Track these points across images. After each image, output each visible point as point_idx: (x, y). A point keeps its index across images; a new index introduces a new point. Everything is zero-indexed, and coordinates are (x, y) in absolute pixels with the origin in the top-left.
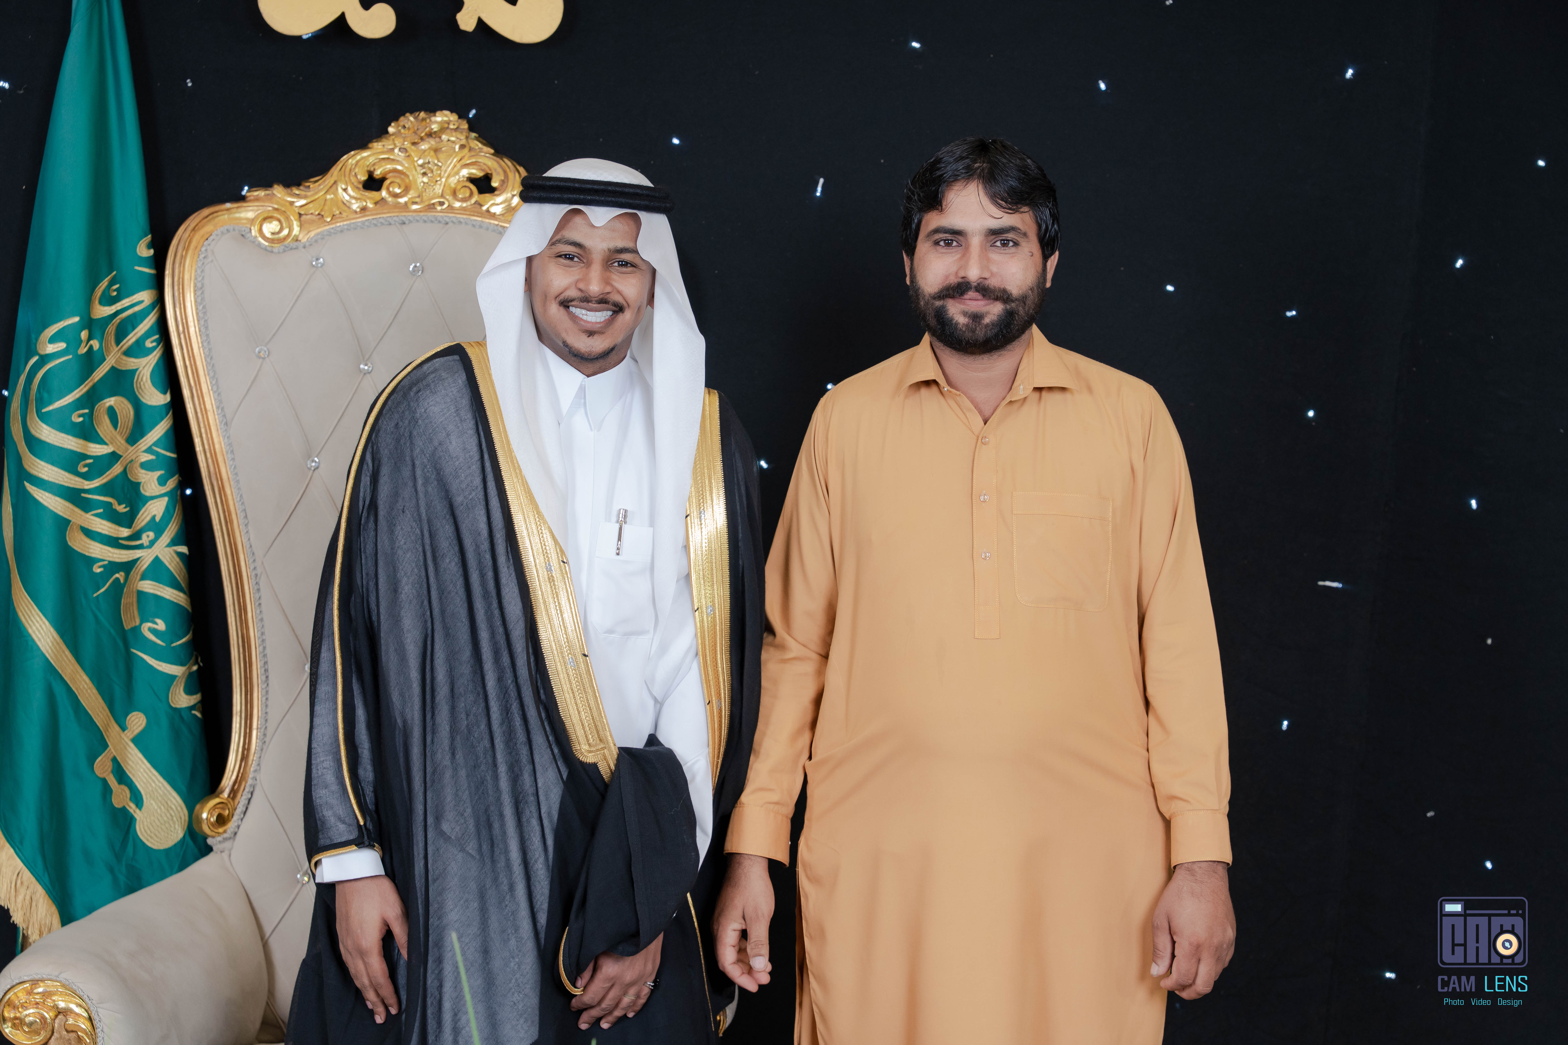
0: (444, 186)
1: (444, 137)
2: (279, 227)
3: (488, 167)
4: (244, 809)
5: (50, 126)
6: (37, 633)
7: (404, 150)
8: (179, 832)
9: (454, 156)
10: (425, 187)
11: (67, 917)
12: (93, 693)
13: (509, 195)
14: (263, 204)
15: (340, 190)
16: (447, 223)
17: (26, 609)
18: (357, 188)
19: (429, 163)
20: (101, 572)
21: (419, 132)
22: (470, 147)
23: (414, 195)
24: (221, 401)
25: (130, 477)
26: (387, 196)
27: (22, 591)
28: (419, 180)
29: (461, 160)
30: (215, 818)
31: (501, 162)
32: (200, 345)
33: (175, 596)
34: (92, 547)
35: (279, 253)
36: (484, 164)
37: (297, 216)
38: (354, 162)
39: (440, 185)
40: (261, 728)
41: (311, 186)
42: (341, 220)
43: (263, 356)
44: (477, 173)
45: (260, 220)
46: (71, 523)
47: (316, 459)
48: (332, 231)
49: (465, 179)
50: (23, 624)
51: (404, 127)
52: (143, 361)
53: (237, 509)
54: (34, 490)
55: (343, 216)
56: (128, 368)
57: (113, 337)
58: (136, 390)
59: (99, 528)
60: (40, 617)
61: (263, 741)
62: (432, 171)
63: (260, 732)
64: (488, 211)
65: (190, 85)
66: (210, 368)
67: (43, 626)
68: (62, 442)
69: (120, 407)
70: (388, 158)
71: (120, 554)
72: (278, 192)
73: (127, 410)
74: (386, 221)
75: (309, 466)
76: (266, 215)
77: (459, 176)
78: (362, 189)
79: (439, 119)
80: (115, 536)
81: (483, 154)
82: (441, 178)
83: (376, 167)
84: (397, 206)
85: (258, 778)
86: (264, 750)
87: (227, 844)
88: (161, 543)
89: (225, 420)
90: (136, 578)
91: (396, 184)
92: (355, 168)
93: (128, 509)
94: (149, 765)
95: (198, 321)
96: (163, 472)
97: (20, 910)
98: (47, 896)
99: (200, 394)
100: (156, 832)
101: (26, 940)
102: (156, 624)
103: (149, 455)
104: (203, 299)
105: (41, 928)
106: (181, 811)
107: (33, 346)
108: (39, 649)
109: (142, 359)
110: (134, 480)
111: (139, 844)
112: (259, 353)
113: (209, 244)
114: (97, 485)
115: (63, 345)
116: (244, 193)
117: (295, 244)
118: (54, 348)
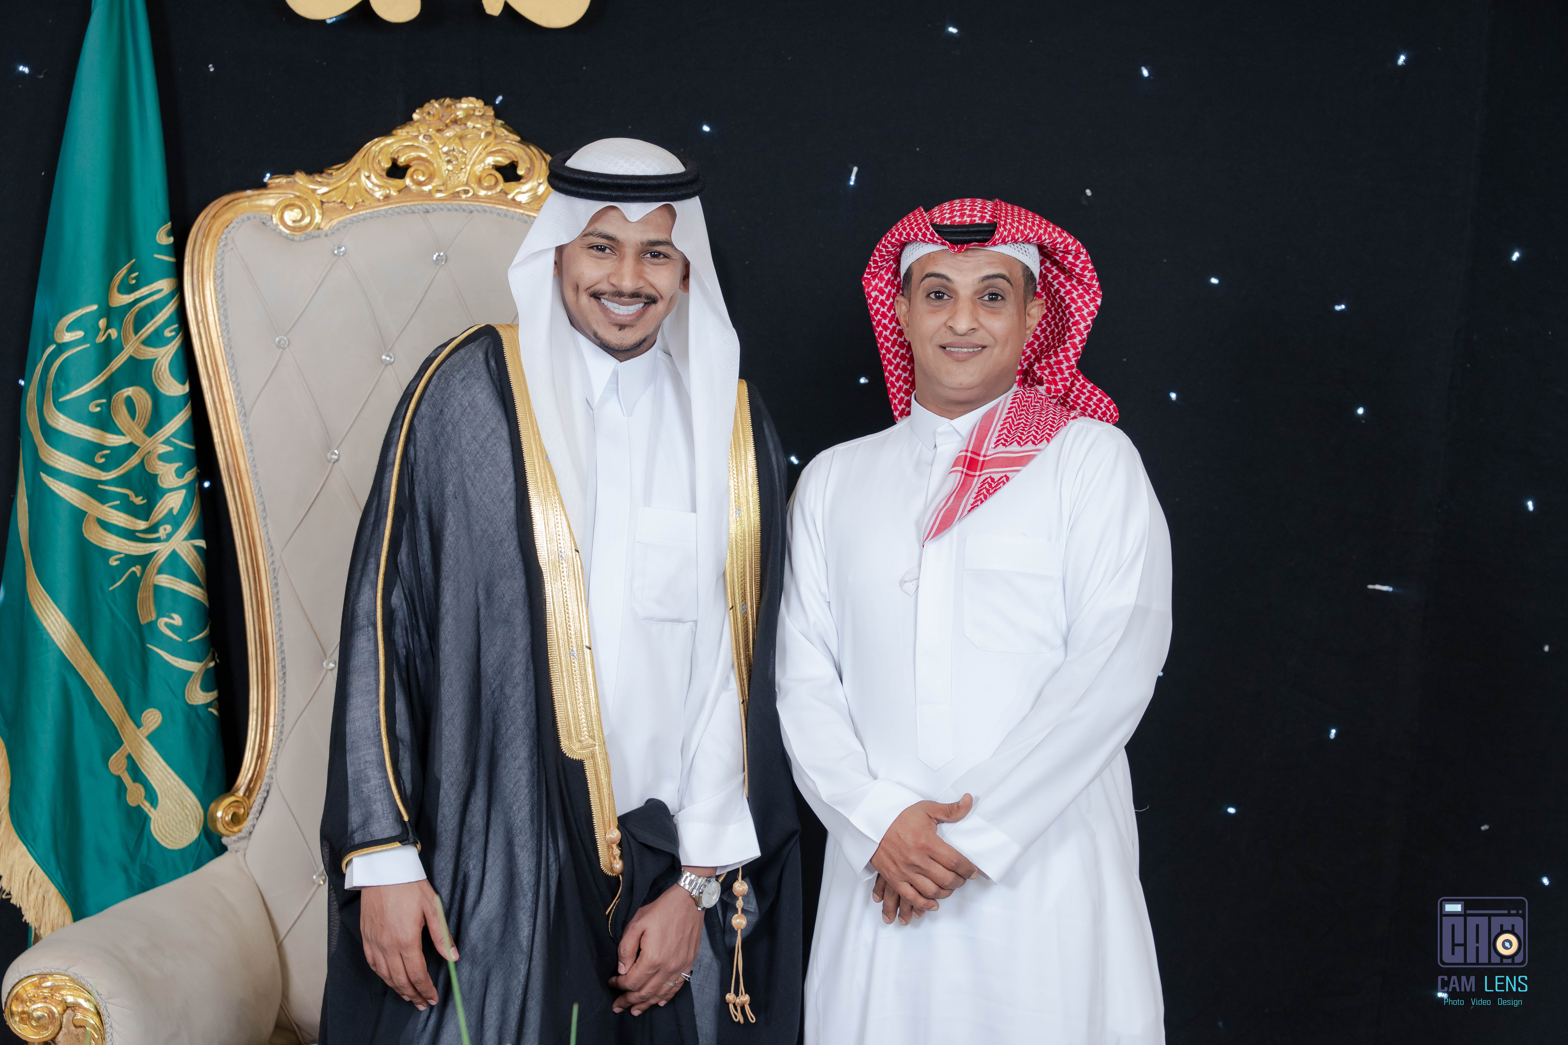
0: (469, 173)
1: (470, 124)
2: (301, 215)
3: (515, 155)
4: (260, 808)
5: (69, 112)
6: (52, 626)
7: (429, 137)
8: (195, 831)
9: (479, 143)
10: (449, 175)
11: (78, 914)
12: (108, 689)
13: (535, 183)
14: (284, 191)
15: (363, 178)
16: (472, 212)
17: (41, 602)
18: (381, 176)
19: (454, 150)
20: (117, 566)
21: (443, 119)
22: (496, 134)
23: (438, 183)
24: (240, 392)
25: (147, 469)
26: (411, 184)
27: (37, 583)
28: (444, 168)
29: (486, 147)
30: (230, 816)
31: (527, 149)
32: (220, 335)
33: (191, 590)
34: (108, 539)
36: (510, 152)
37: (319, 204)
38: (378, 149)
39: (465, 172)
40: (278, 726)
41: (334, 173)
42: (364, 208)
43: (283, 346)
44: (503, 161)
45: (281, 207)
46: (87, 515)
47: (336, 451)
48: (355, 219)
49: (491, 167)
50: (38, 618)
51: (429, 113)
52: (162, 351)
53: (255, 501)
54: (50, 481)
55: (366, 204)
56: (146, 358)
57: (131, 326)
58: (154, 380)
59: (116, 520)
60: (55, 610)
61: (280, 740)
62: (457, 159)
63: (277, 730)
64: (513, 199)
65: (212, 70)
66: (229, 356)
67: (58, 620)
68: (79, 433)
69: (138, 398)
70: (412, 146)
72: (300, 180)
73: (145, 400)
74: (410, 209)
75: (329, 458)
76: (287, 203)
77: (485, 164)
78: (385, 176)
79: (464, 106)
80: (132, 528)
81: (509, 141)
82: (466, 166)
83: (400, 155)
84: (421, 194)
85: (274, 777)
86: (280, 749)
87: (242, 844)
88: (179, 536)
89: (244, 411)
90: (153, 572)
91: (420, 172)
92: (378, 155)
93: (145, 501)
94: (164, 764)
95: (218, 309)
96: (181, 464)
97: (32, 908)
98: (60, 895)
99: (218, 384)
100: (171, 832)
101: (37, 938)
102: (173, 618)
103: (167, 447)
104: (222, 287)
105: (53, 926)
106: (196, 811)
107: (50, 335)
108: (54, 643)
109: (161, 349)
110: (152, 472)
111: (153, 843)
112: (279, 342)
113: (229, 232)
114: (114, 476)
115: (80, 334)
116: (266, 180)
117: (316, 233)
118: (71, 337)
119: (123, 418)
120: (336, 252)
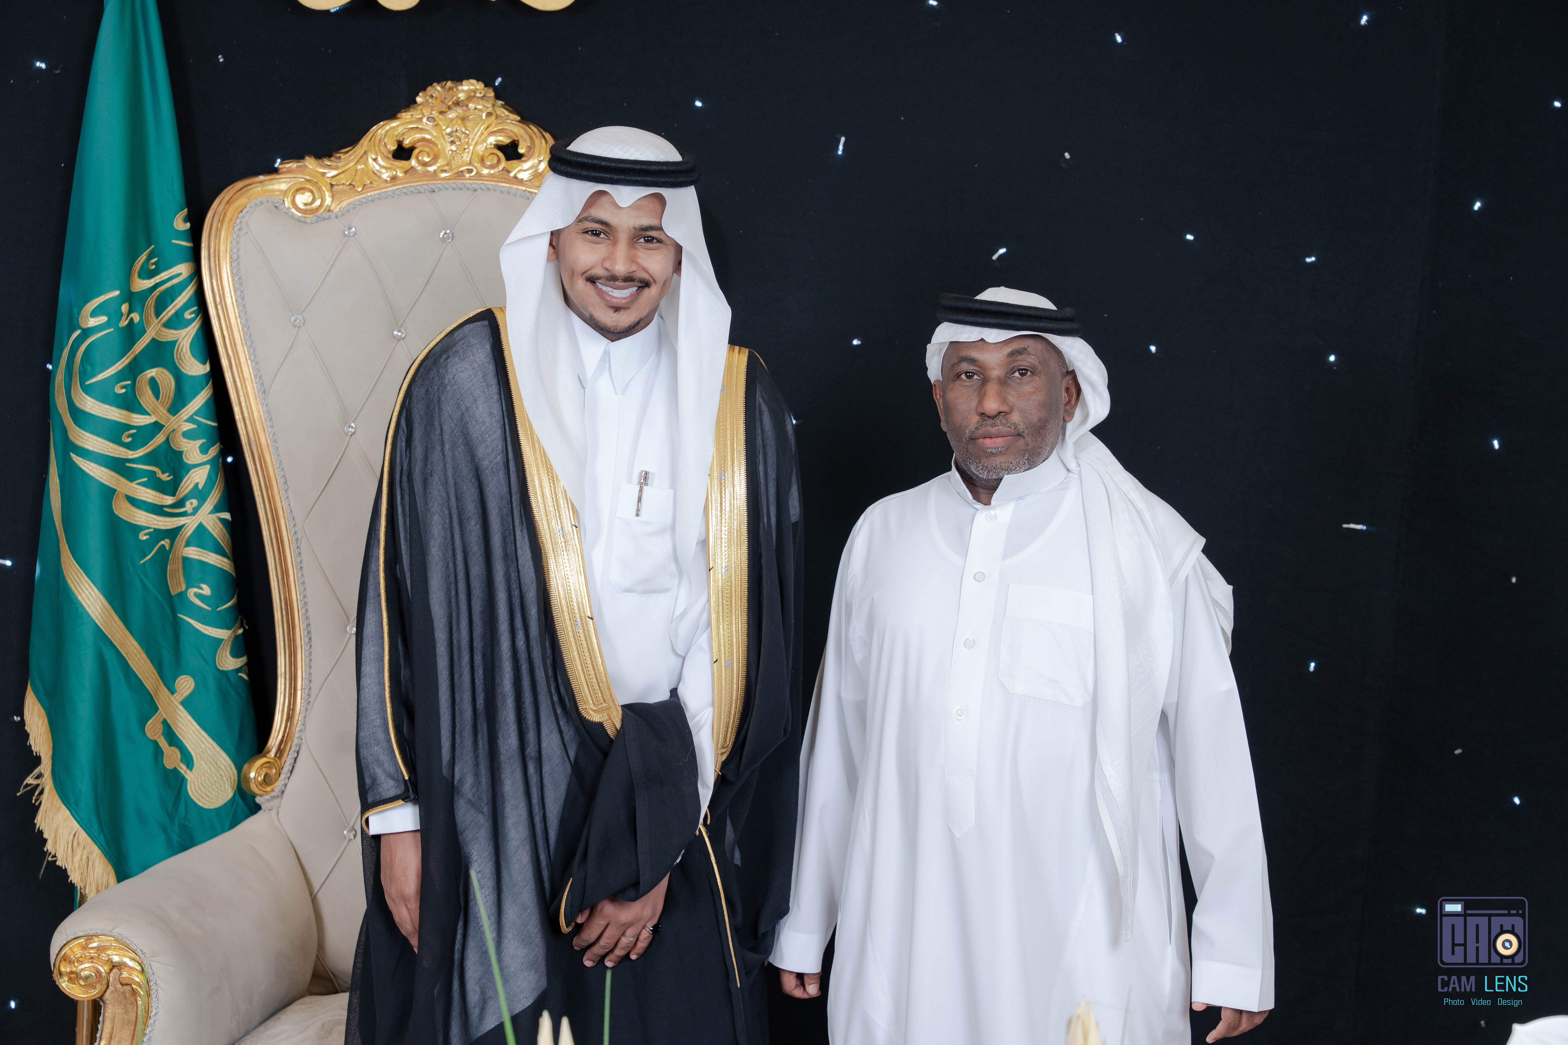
0: (472, 153)
1: (471, 106)
2: (312, 198)
3: (515, 134)
4: (291, 768)
5: (86, 104)
6: (87, 600)
7: (432, 119)
8: (229, 791)
9: (481, 124)
10: (453, 155)
11: (122, 875)
12: (142, 658)
13: (536, 161)
14: (295, 176)
15: (370, 161)
16: (476, 190)
17: (76, 577)
18: (388, 158)
19: (457, 131)
20: (146, 540)
21: (446, 101)
22: (497, 115)
23: (443, 164)
24: (258, 370)
25: (173, 447)
26: (417, 165)
27: (71, 559)
28: (447, 149)
29: (488, 128)
30: (263, 777)
31: (527, 128)
32: (237, 315)
33: (219, 561)
34: (137, 515)
35: (312, 223)
36: (511, 131)
37: (329, 186)
38: (383, 132)
39: (468, 152)
40: (305, 688)
41: (342, 157)
42: (372, 189)
43: (298, 325)
44: (504, 140)
45: (292, 191)
46: (117, 492)
47: (352, 424)
48: (363, 200)
49: (493, 146)
50: (73, 592)
51: (432, 96)
52: (183, 332)
53: (277, 475)
54: (80, 461)
55: (374, 186)
56: (168, 340)
57: (152, 310)
58: (176, 361)
59: (144, 496)
60: (89, 585)
61: (308, 701)
62: (460, 140)
63: (304, 692)
64: (515, 177)
65: (221, 60)
66: (247, 337)
67: (92, 593)
68: (106, 413)
69: (161, 378)
70: (417, 128)
71: (165, 522)
72: (309, 164)
73: (168, 380)
74: (416, 190)
75: (346, 431)
76: (298, 187)
77: (487, 144)
78: (392, 158)
79: (465, 88)
80: (160, 504)
81: (509, 121)
82: (469, 146)
83: (405, 137)
84: (427, 174)
85: (303, 738)
86: (309, 711)
87: (275, 803)
88: (205, 510)
89: (263, 389)
90: (181, 545)
91: (425, 153)
92: (384, 138)
93: (171, 477)
94: (198, 727)
95: (235, 292)
96: (204, 441)
97: (76, 869)
98: (103, 856)
99: (238, 363)
100: (207, 792)
101: (83, 899)
102: (201, 589)
103: (190, 424)
104: (238, 269)
105: (98, 886)
106: (230, 771)
107: (75, 320)
108: (89, 616)
109: (181, 330)
110: (176, 449)
111: (190, 804)
112: (295, 321)
113: (243, 217)
114: (141, 454)
115: (103, 319)
116: (276, 165)
117: (327, 215)
118: (95, 322)
119: (148, 398)
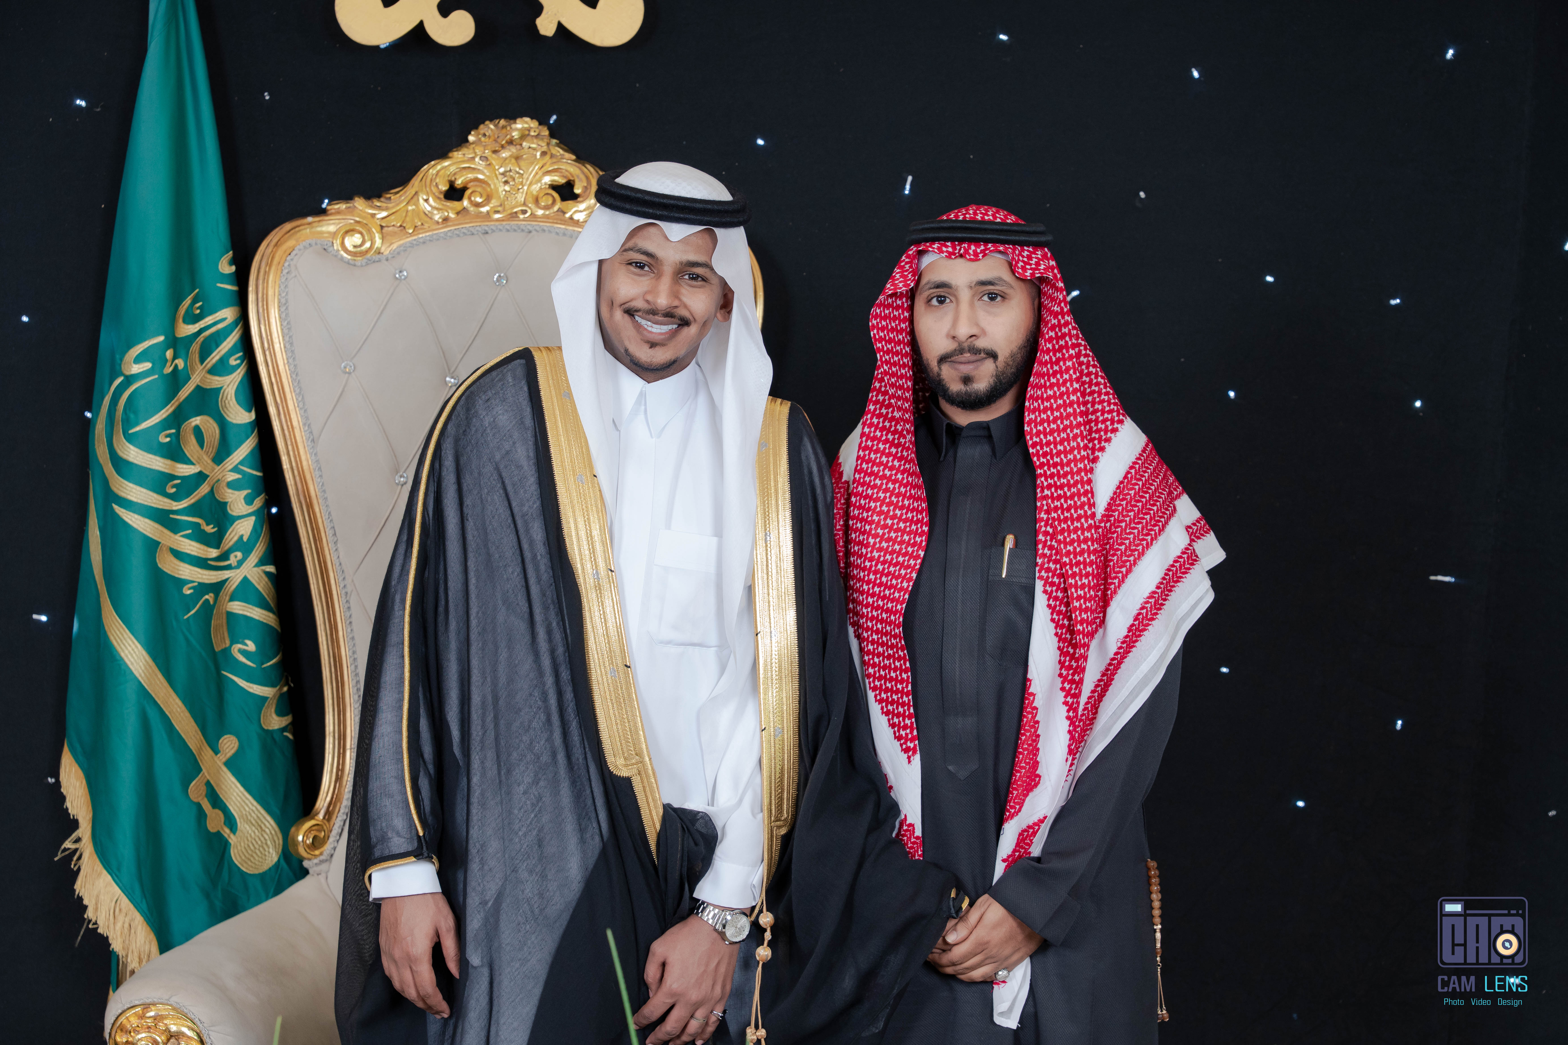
0: (527, 193)
1: (524, 144)
2: (361, 240)
3: (571, 174)
5: (130, 145)
6: (130, 657)
7: (485, 159)
8: (274, 855)
9: (535, 163)
10: (507, 196)
11: (165, 944)
12: (186, 716)
14: (344, 217)
15: (421, 201)
16: (530, 232)
17: (118, 633)
18: (439, 198)
19: (510, 171)
20: (191, 594)
21: (499, 140)
22: (552, 154)
23: (496, 204)
24: (307, 418)
25: (217, 497)
26: (469, 206)
27: (112, 613)
28: (501, 189)
29: (542, 167)
30: (311, 840)
31: (583, 168)
32: (285, 362)
33: (263, 616)
34: (181, 568)
35: (362, 266)
36: (567, 171)
37: (379, 228)
38: (434, 172)
39: (523, 193)
41: (392, 198)
42: (424, 231)
43: (349, 371)
44: (559, 180)
45: (342, 233)
46: (161, 545)
47: (403, 474)
48: (415, 242)
49: (547, 186)
50: (114, 647)
51: (484, 135)
52: (228, 379)
53: (326, 526)
54: (121, 511)
55: (425, 227)
56: (213, 387)
57: (197, 356)
58: (221, 409)
59: (188, 549)
60: (131, 639)
62: (514, 179)
64: (571, 218)
65: (267, 98)
66: (296, 385)
67: (136, 650)
68: (151, 463)
69: (205, 427)
70: (469, 167)
71: (209, 575)
72: (359, 205)
73: (213, 429)
74: (468, 231)
75: (397, 481)
76: (348, 229)
77: (541, 184)
78: (443, 199)
79: (519, 126)
80: (204, 557)
81: (565, 160)
82: (523, 186)
83: (457, 177)
84: (479, 215)
87: (323, 866)
88: (250, 563)
89: (311, 437)
90: (226, 599)
91: (477, 193)
92: (435, 178)
93: (216, 529)
94: (241, 788)
95: (283, 337)
96: (249, 491)
97: (119, 937)
98: (145, 923)
99: (287, 412)
100: (250, 857)
102: (246, 645)
103: (235, 474)
104: (287, 315)
105: (140, 955)
106: (276, 836)
107: (117, 367)
108: (132, 673)
109: (227, 377)
110: (221, 500)
111: (233, 868)
112: (345, 367)
113: (292, 260)
114: (185, 505)
115: (148, 365)
116: (324, 206)
117: (377, 257)
118: (139, 369)
119: (192, 447)
120: (397, 276)
